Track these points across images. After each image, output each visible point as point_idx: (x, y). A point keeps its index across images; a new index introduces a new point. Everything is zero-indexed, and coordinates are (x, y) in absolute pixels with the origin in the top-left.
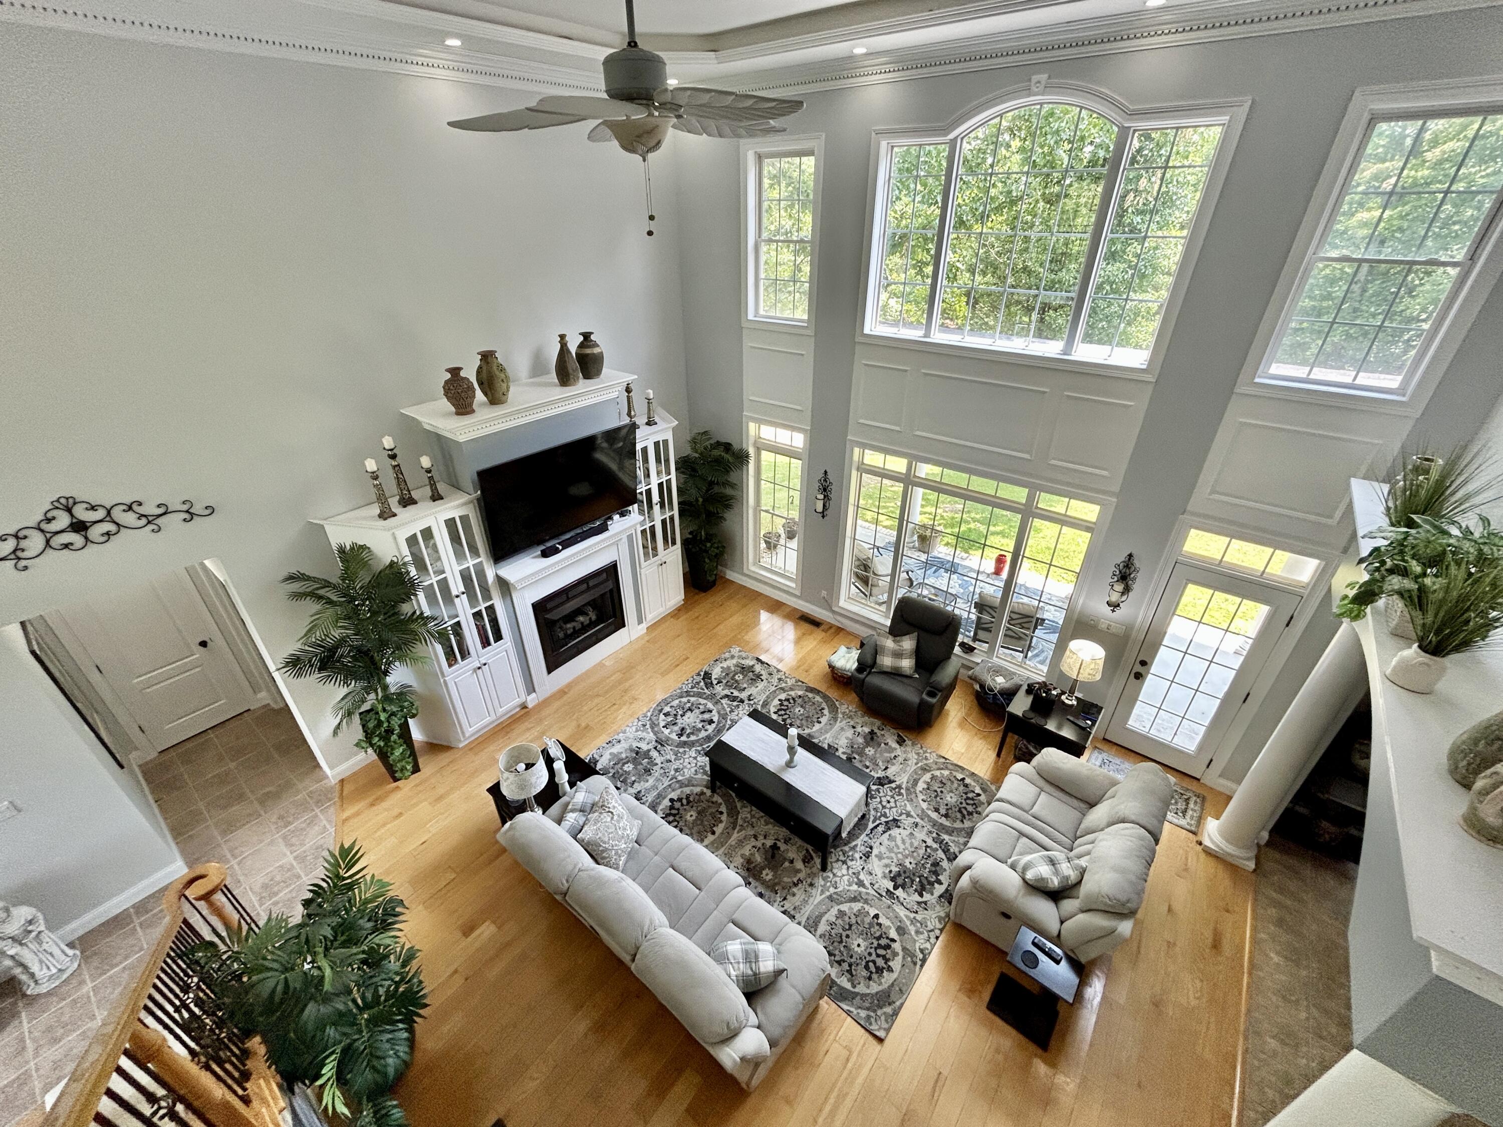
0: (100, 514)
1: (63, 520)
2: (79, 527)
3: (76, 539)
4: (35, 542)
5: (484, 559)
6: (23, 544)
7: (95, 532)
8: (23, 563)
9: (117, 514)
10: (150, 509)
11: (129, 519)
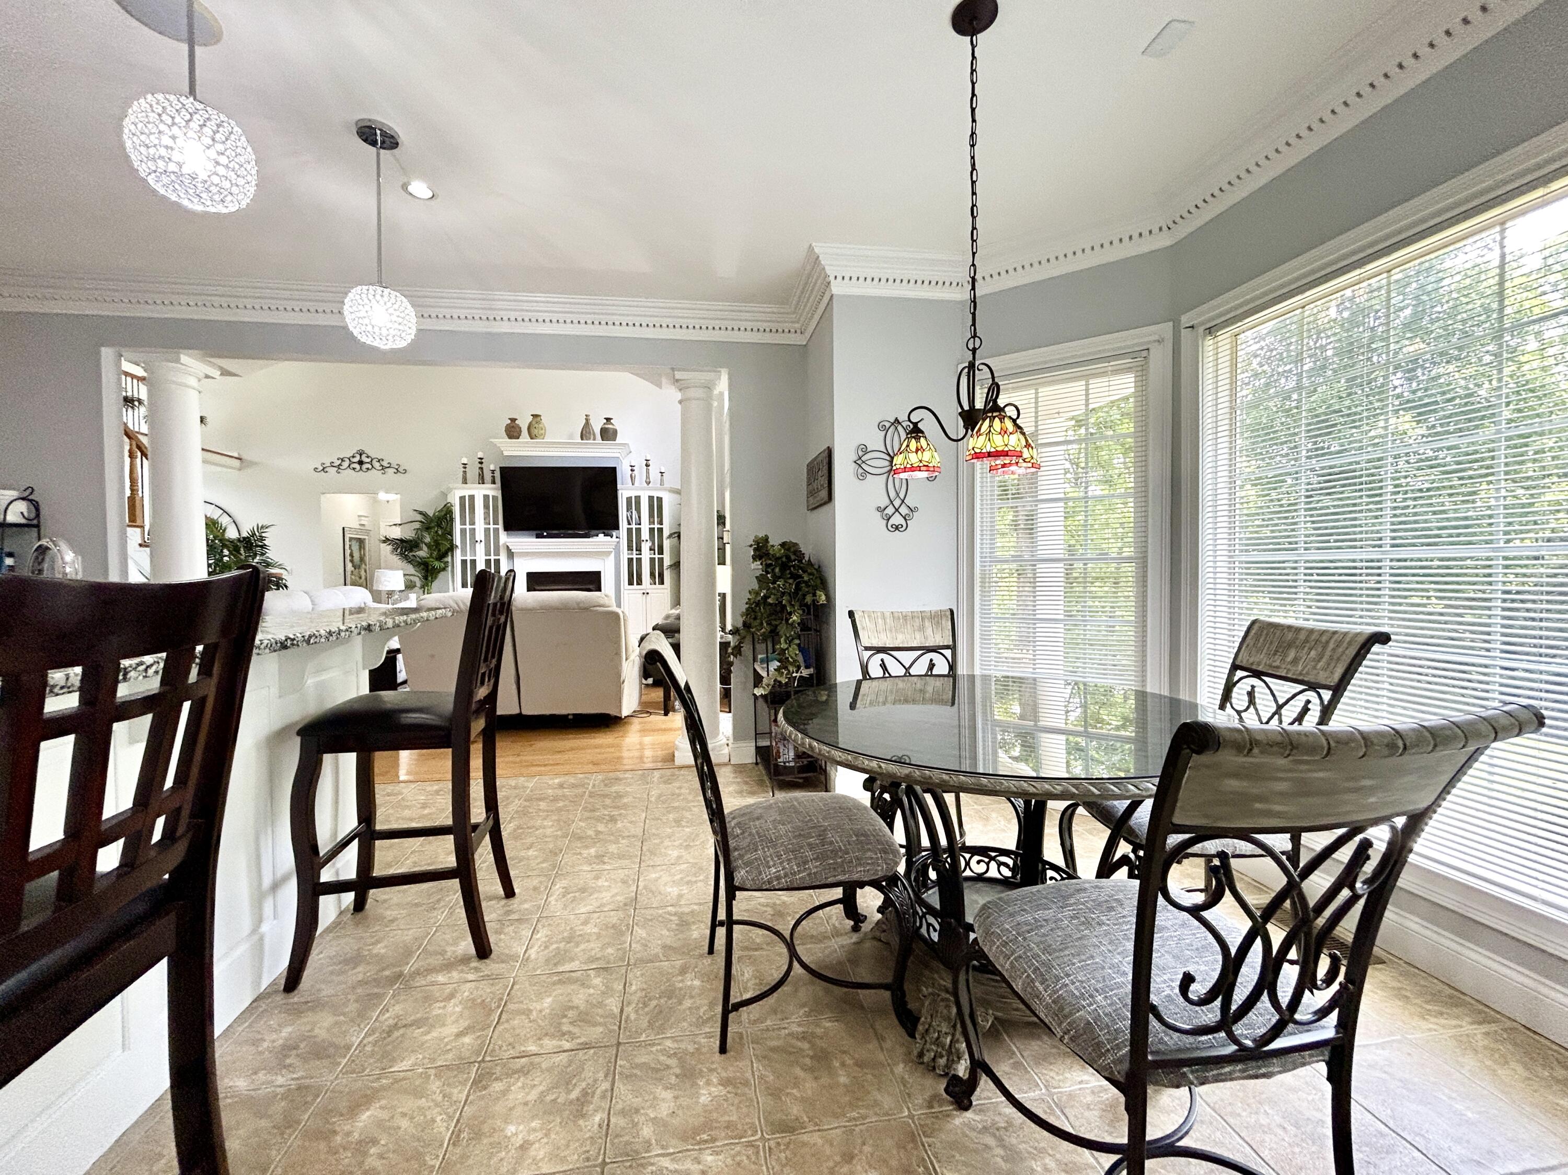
0: (369, 460)
1: (357, 459)
2: (361, 463)
3: (357, 466)
4: (346, 464)
5: (500, 526)
6: (343, 463)
7: (365, 466)
8: (339, 470)
9: (375, 462)
10: (385, 464)
11: (377, 465)
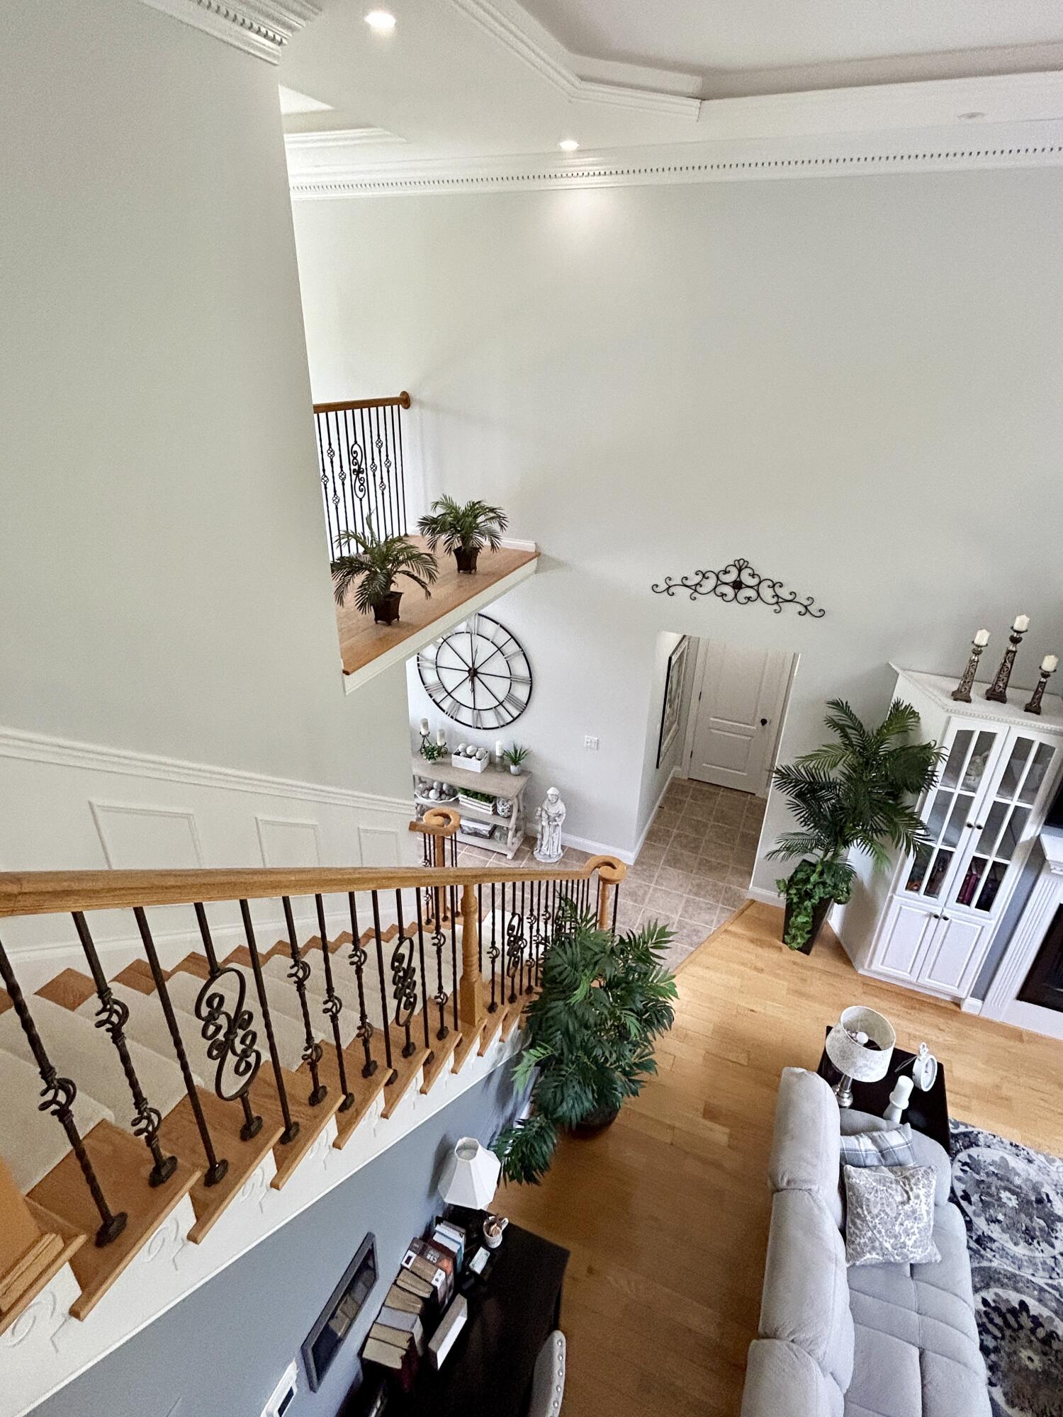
0: (753, 582)
1: (732, 576)
2: (737, 585)
3: (729, 591)
4: (710, 584)
5: (1035, 809)
6: (705, 582)
7: (743, 594)
8: (696, 595)
9: (764, 587)
10: (784, 593)
11: (767, 593)
